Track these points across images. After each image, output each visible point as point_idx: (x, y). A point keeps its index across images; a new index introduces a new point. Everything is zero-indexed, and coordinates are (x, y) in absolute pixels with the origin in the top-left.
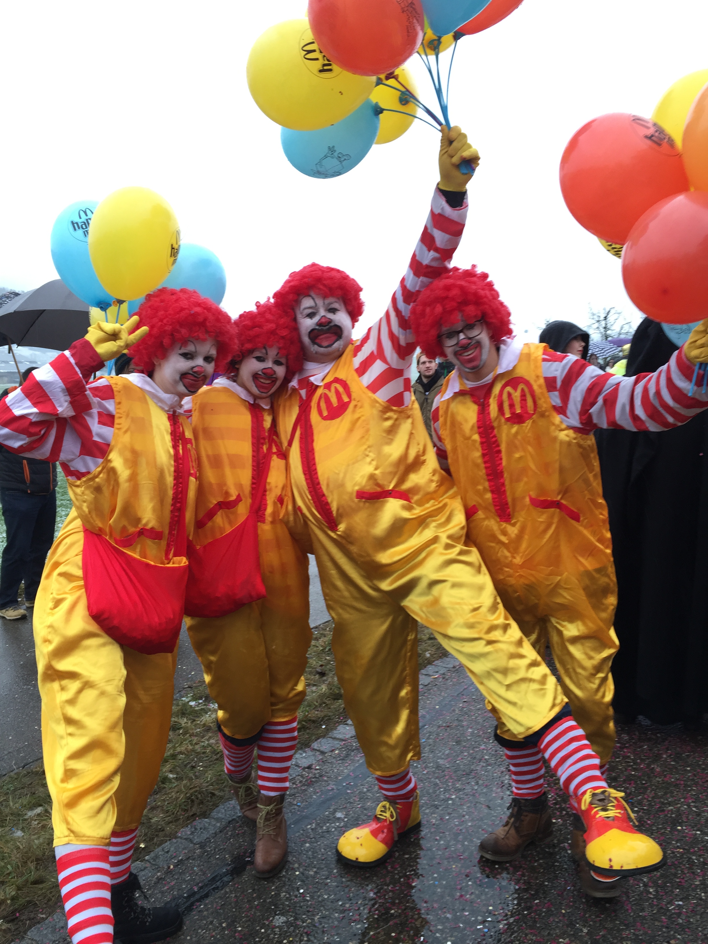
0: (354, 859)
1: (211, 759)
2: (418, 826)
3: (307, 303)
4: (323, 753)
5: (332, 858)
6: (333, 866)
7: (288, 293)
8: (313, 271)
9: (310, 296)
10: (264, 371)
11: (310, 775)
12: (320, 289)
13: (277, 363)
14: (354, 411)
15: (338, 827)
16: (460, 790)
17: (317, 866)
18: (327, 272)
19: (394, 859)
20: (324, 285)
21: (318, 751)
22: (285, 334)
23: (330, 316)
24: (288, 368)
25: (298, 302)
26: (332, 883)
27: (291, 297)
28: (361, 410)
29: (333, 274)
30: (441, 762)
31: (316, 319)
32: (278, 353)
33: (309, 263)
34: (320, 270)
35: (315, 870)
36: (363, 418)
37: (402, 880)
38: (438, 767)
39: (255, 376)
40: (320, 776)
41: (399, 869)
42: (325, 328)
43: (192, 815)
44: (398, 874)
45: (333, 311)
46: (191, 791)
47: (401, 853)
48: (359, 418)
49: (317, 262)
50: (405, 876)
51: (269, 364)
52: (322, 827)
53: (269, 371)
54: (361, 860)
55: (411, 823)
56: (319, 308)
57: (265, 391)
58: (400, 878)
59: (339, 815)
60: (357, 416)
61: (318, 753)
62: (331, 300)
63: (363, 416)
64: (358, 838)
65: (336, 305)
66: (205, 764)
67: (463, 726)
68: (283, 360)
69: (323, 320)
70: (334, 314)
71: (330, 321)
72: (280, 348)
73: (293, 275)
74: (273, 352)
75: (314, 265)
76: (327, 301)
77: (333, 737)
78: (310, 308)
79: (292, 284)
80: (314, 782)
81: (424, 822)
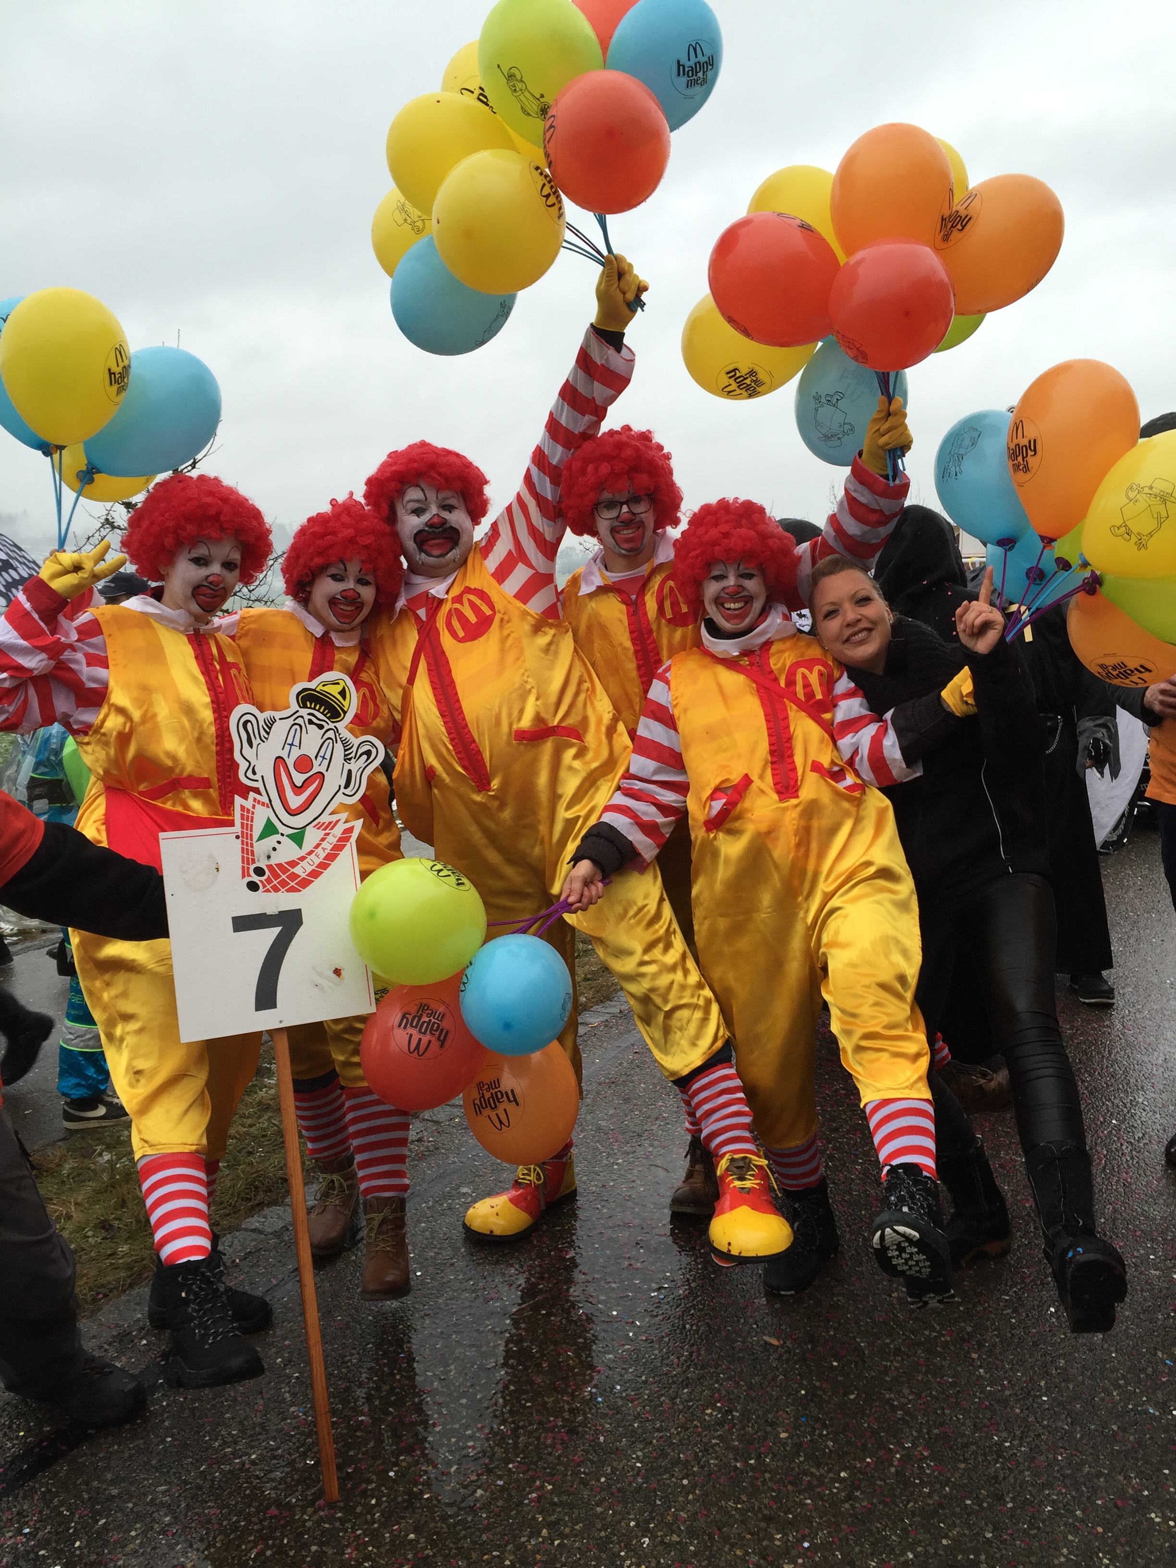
0: (488, 1233)
1: (275, 1143)
2: (572, 1196)
3: (413, 494)
4: (437, 1123)
5: (458, 1234)
6: (459, 1245)
7: (388, 480)
8: (424, 453)
9: (418, 486)
10: (343, 593)
11: (422, 1148)
12: (433, 478)
13: (360, 581)
14: (501, 627)
15: (464, 1203)
16: (628, 1153)
17: (439, 1246)
18: (443, 456)
19: (541, 1233)
20: (440, 474)
21: (432, 1121)
22: (368, 542)
23: (445, 515)
24: (378, 589)
25: (401, 493)
26: (460, 1264)
27: (393, 485)
28: (509, 625)
29: (452, 459)
30: (603, 1123)
31: (426, 517)
32: (361, 569)
33: (415, 439)
34: (433, 452)
35: (436, 1250)
36: (512, 635)
37: (552, 1253)
38: (599, 1129)
39: (332, 602)
40: (436, 1149)
41: (548, 1242)
42: (437, 531)
43: (258, 1205)
44: (547, 1247)
45: (450, 508)
46: (254, 1176)
47: (551, 1225)
48: (509, 635)
49: (428, 440)
50: (556, 1249)
51: (350, 584)
52: (442, 1205)
53: (350, 594)
54: (497, 1232)
55: (564, 1191)
56: (430, 503)
57: (347, 621)
58: (550, 1251)
59: (464, 1190)
60: (506, 632)
61: (430, 1123)
62: (447, 493)
63: (512, 632)
64: (493, 1207)
65: (453, 502)
66: (267, 1149)
67: (633, 1082)
68: (370, 578)
69: (436, 520)
70: (450, 512)
71: (444, 522)
72: (363, 562)
73: (394, 455)
74: (354, 568)
75: (423, 444)
76: (441, 496)
78: (418, 501)
79: (394, 468)
80: (428, 1156)
81: (580, 1190)
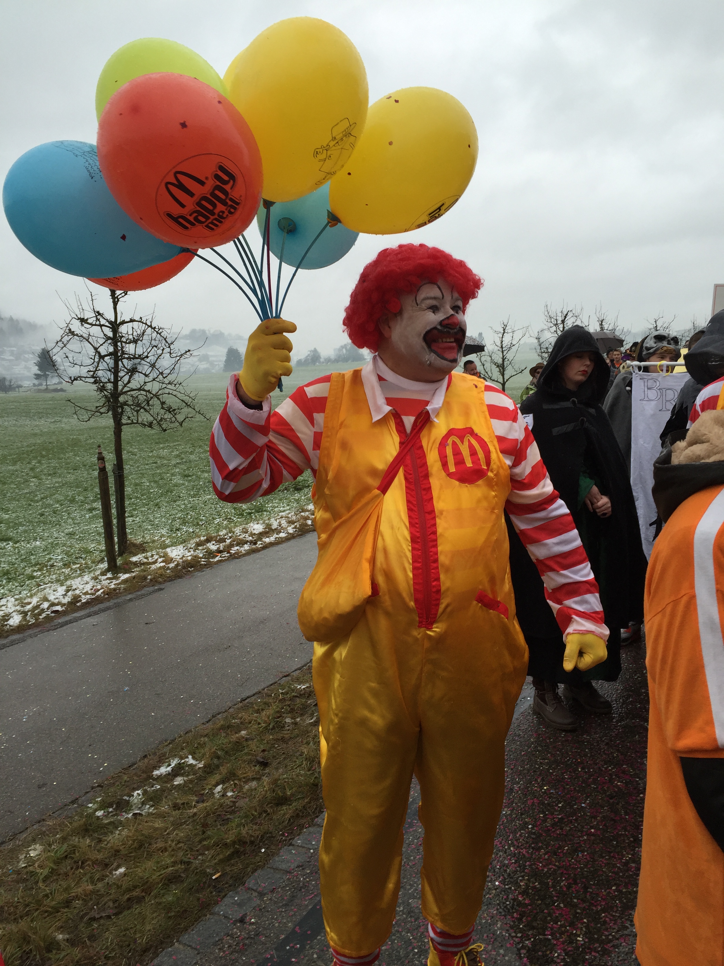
4: (261, 895)
11: (243, 934)
21: (255, 891)
31: (440, 316)
40: (256, 935)
61: (254, 895)
77: (274, 867)
80: (248, 945)
